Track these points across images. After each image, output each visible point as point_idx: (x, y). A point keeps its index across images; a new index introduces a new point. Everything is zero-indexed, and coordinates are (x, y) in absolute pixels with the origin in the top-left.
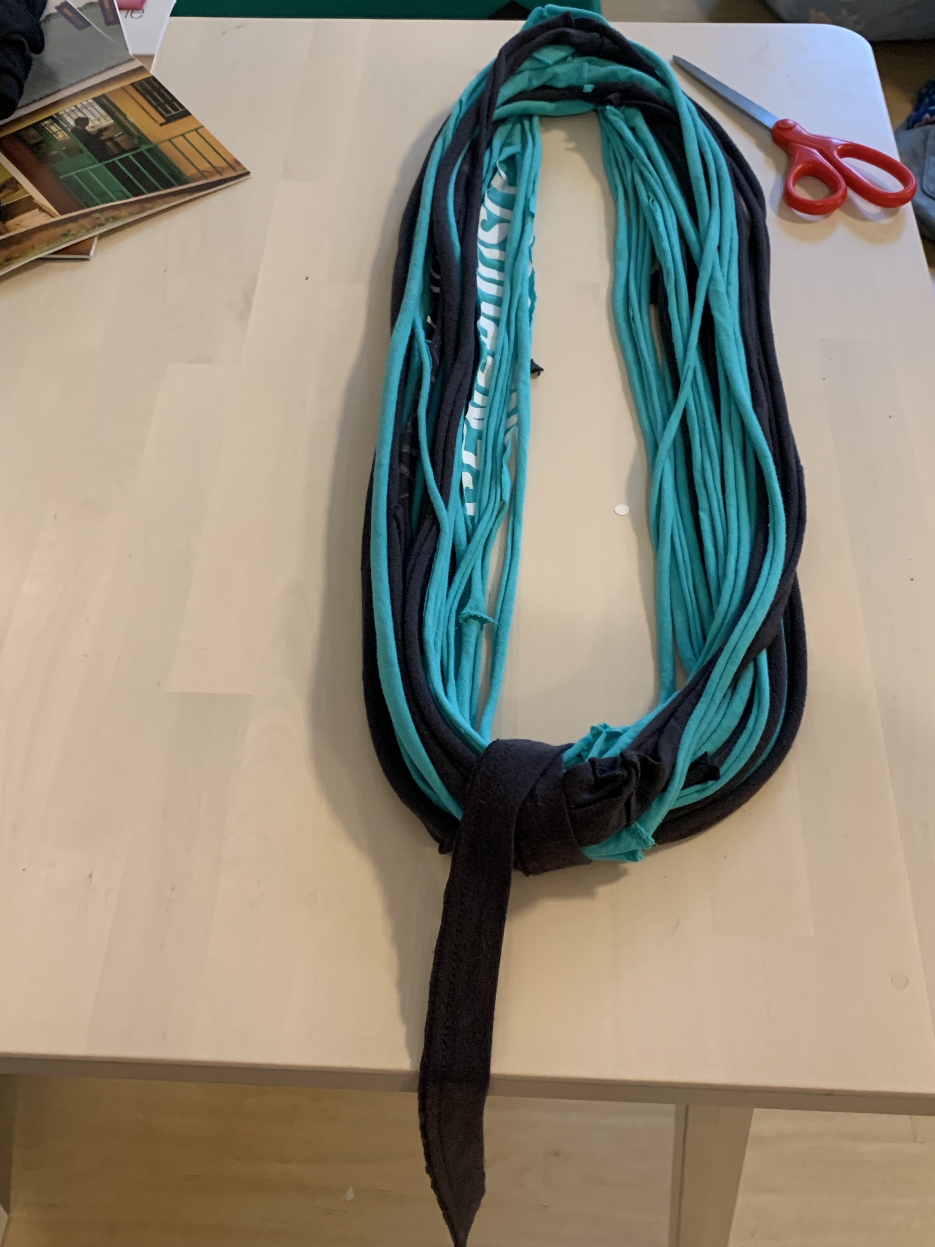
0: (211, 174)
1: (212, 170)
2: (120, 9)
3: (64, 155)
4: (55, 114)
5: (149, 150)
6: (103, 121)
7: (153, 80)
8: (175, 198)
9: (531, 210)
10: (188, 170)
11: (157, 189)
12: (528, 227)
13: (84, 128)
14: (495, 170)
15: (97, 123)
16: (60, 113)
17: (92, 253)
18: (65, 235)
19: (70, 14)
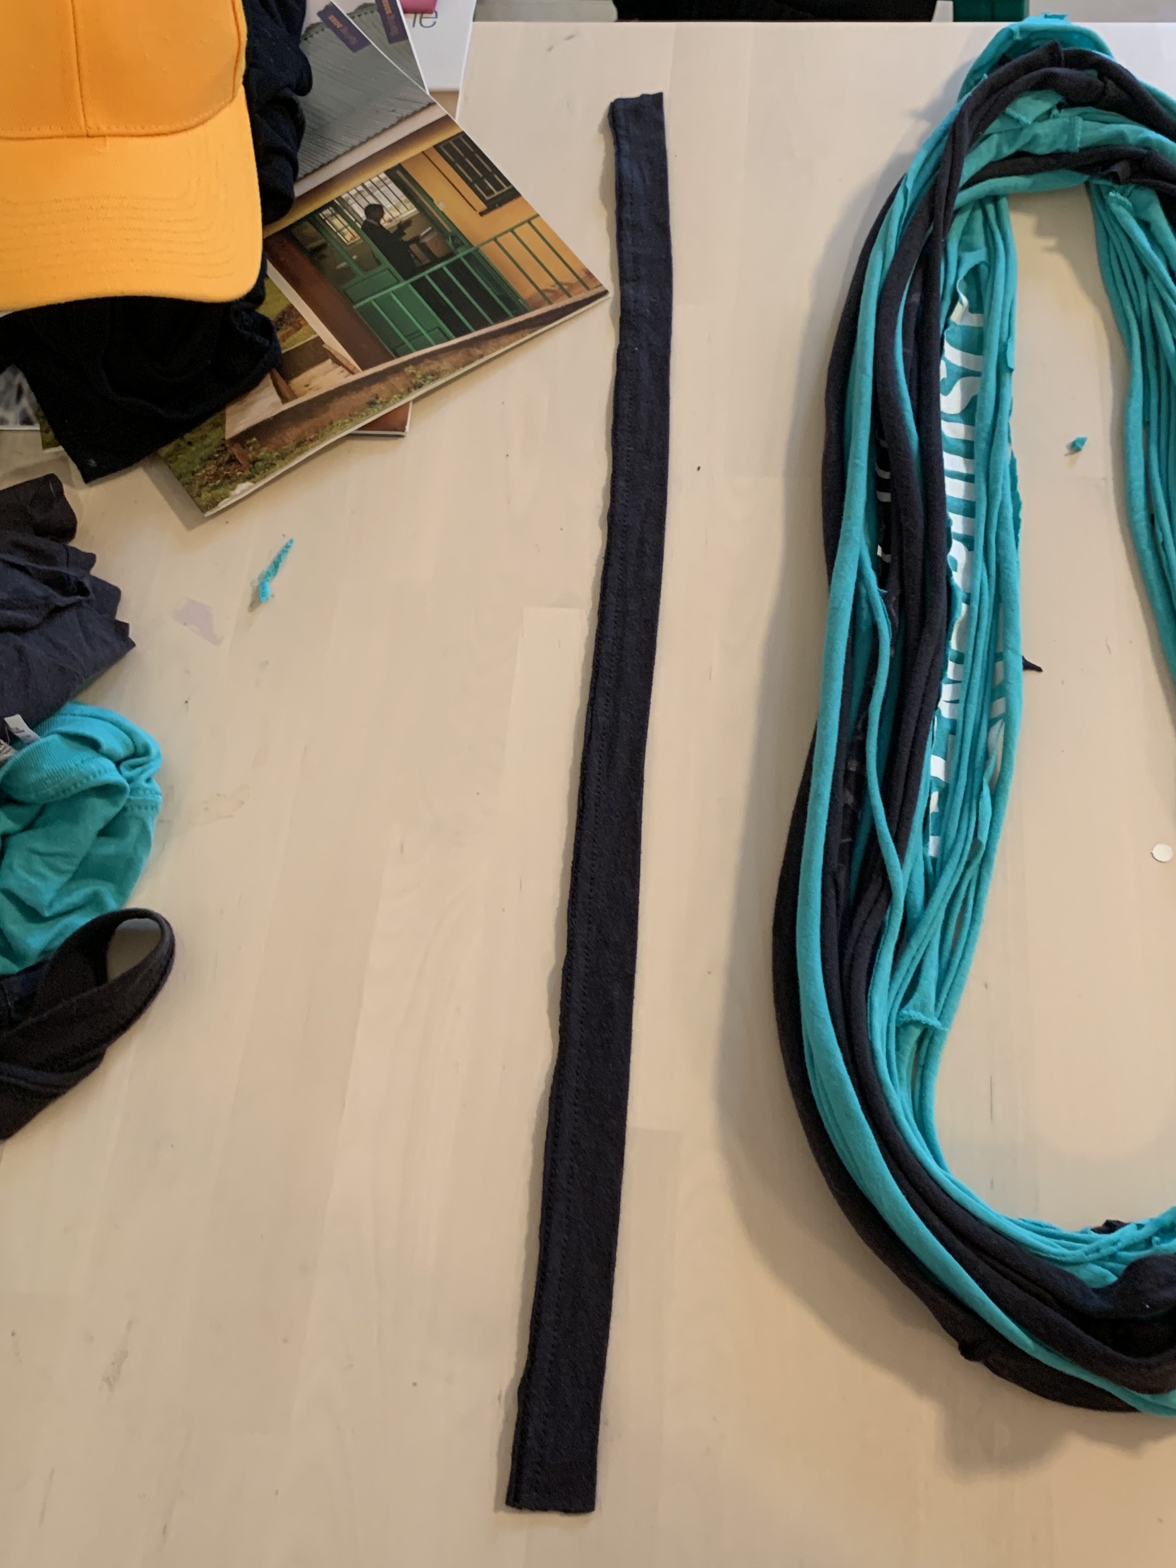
0: (556, 296)
1: (557, 288)
2: (405, 12)
3: (355, 268)
4: (337, 199)
5: (468, 257)
6: (402, 209)
7: (462, 139)
8: (512, 337)
9: (1009, 361)
10: (526, 291)
11: (485, 324)
12: (1005, 388)
13: (379, 221)
14: (954, 296)
16: (344, 197)
17: (407, 427)
18: (372, 404)
19: (339, 25)
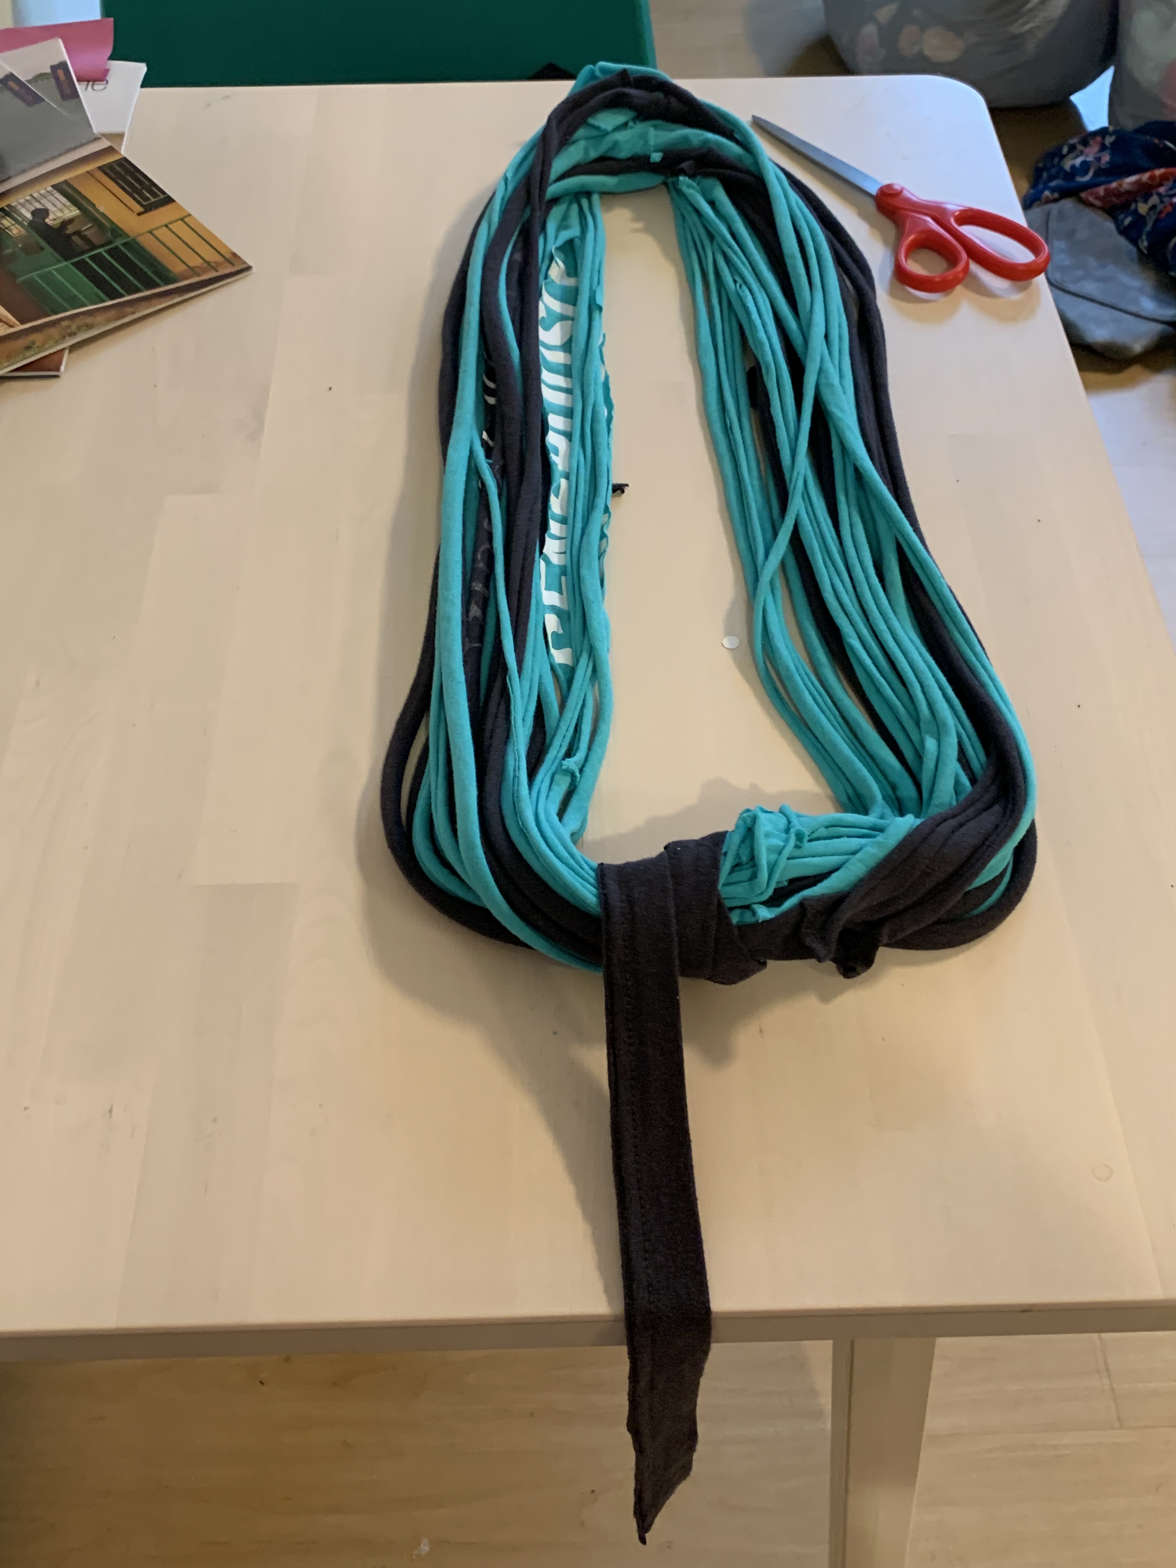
0: (205, 271)
1: (206, 265)
2: (78, 80)
3: (20, 253)
4: (7, 206)
5: (124, 245)
6: (66, 211)
7: (125, 163)
8: (163, 300)
9: (598, 302)
10: (177, 268)
11: (137, 290)
12: (596, 323)
13: (44, 219)
14: (552, 258)
15: (59, 214)
16: (12, 205)
17: (62, 368)
18: (28, 348)
19: (16, 87)
